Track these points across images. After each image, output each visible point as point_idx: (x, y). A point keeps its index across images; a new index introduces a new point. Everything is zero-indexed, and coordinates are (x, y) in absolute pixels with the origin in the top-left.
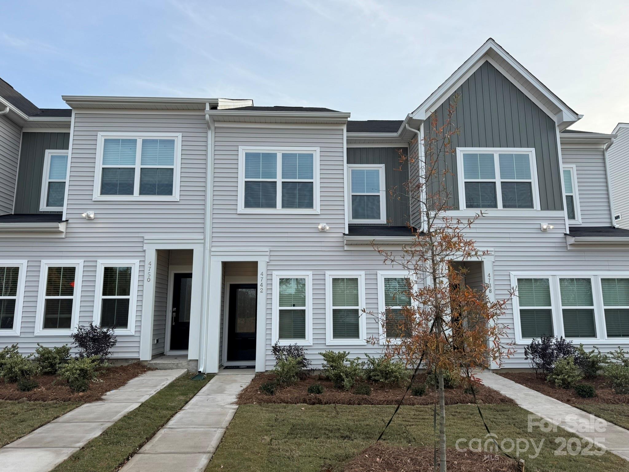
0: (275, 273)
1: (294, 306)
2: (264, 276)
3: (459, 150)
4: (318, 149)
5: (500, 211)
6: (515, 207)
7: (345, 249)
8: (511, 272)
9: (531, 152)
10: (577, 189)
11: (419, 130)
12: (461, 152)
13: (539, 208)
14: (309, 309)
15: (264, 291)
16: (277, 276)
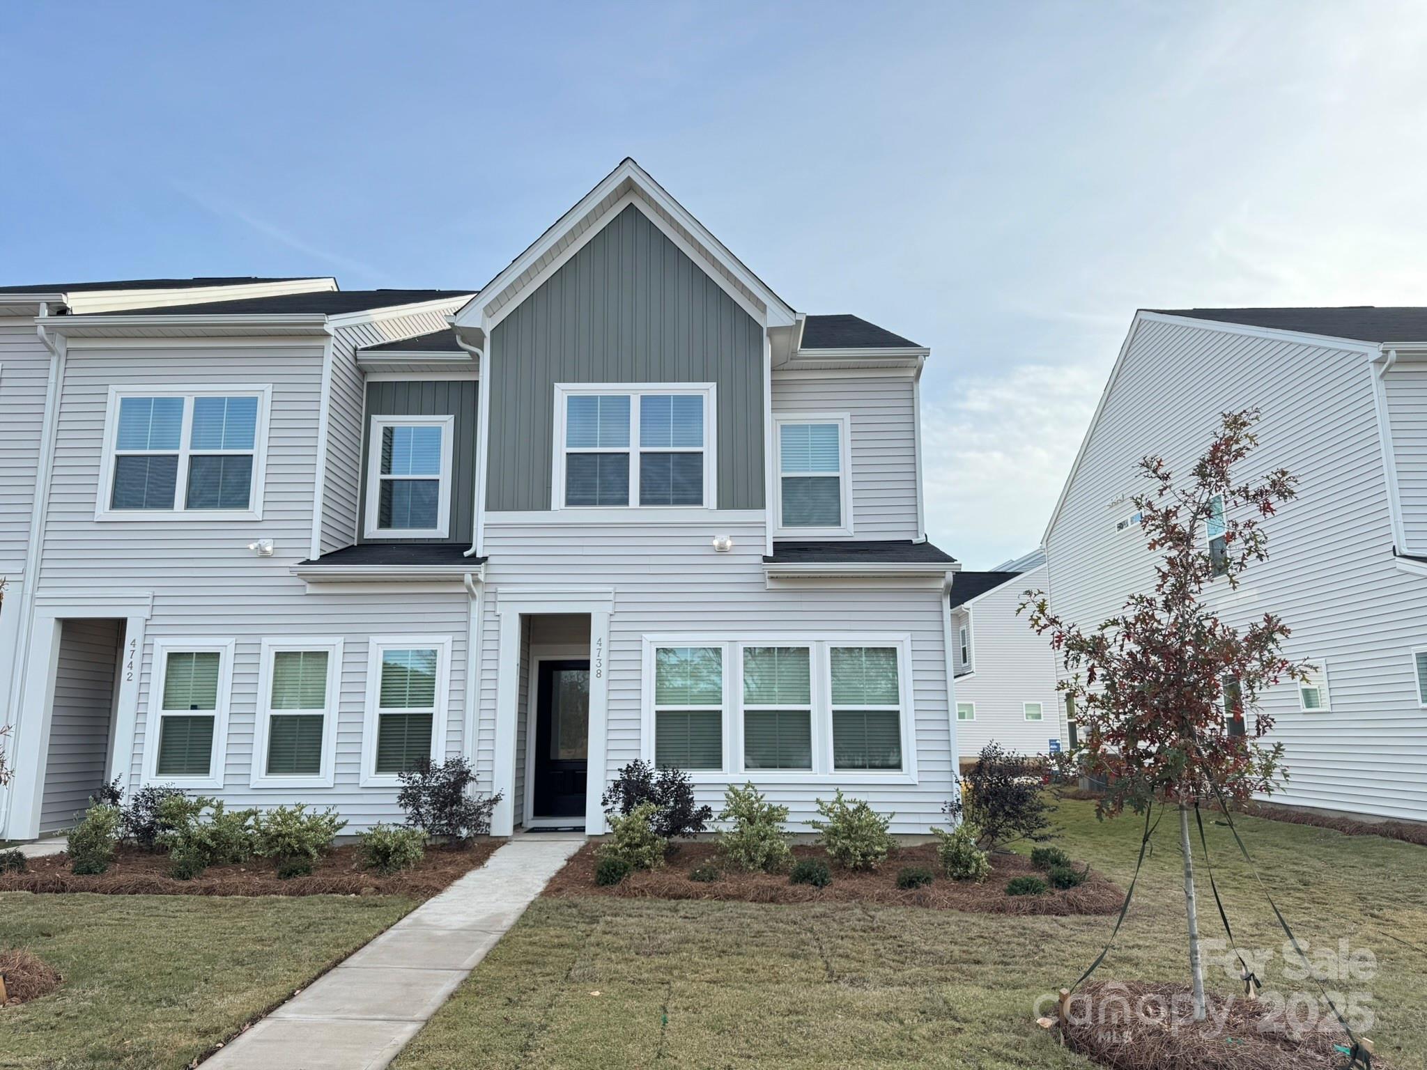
0: (159, 641)
1: (194, 707)
2: (138, 648)
3: (558, 387)
4: (268, 388)
5: (634, 510)
6: (665, 502)
7: (308, 592)
8: (644, 635)
9: (708, 391)
10: (849, 462)
11: (482, 349)
12: (563, 392)
13: (714, 504)
14: (221, 714)
15: (135, 678)
16: (163, 647)
